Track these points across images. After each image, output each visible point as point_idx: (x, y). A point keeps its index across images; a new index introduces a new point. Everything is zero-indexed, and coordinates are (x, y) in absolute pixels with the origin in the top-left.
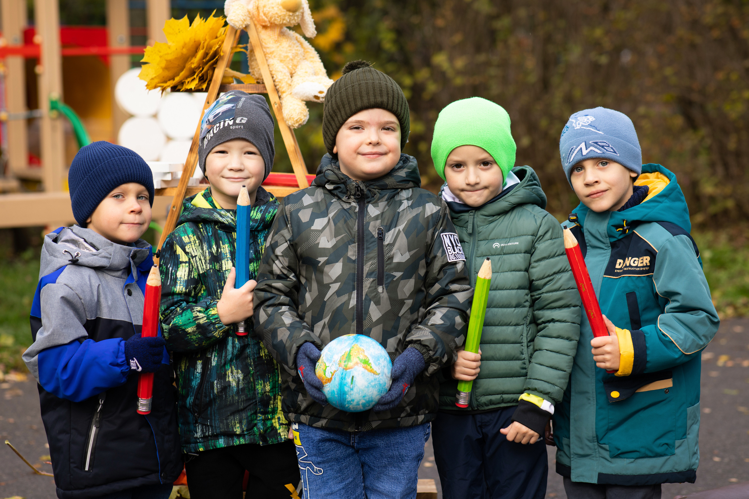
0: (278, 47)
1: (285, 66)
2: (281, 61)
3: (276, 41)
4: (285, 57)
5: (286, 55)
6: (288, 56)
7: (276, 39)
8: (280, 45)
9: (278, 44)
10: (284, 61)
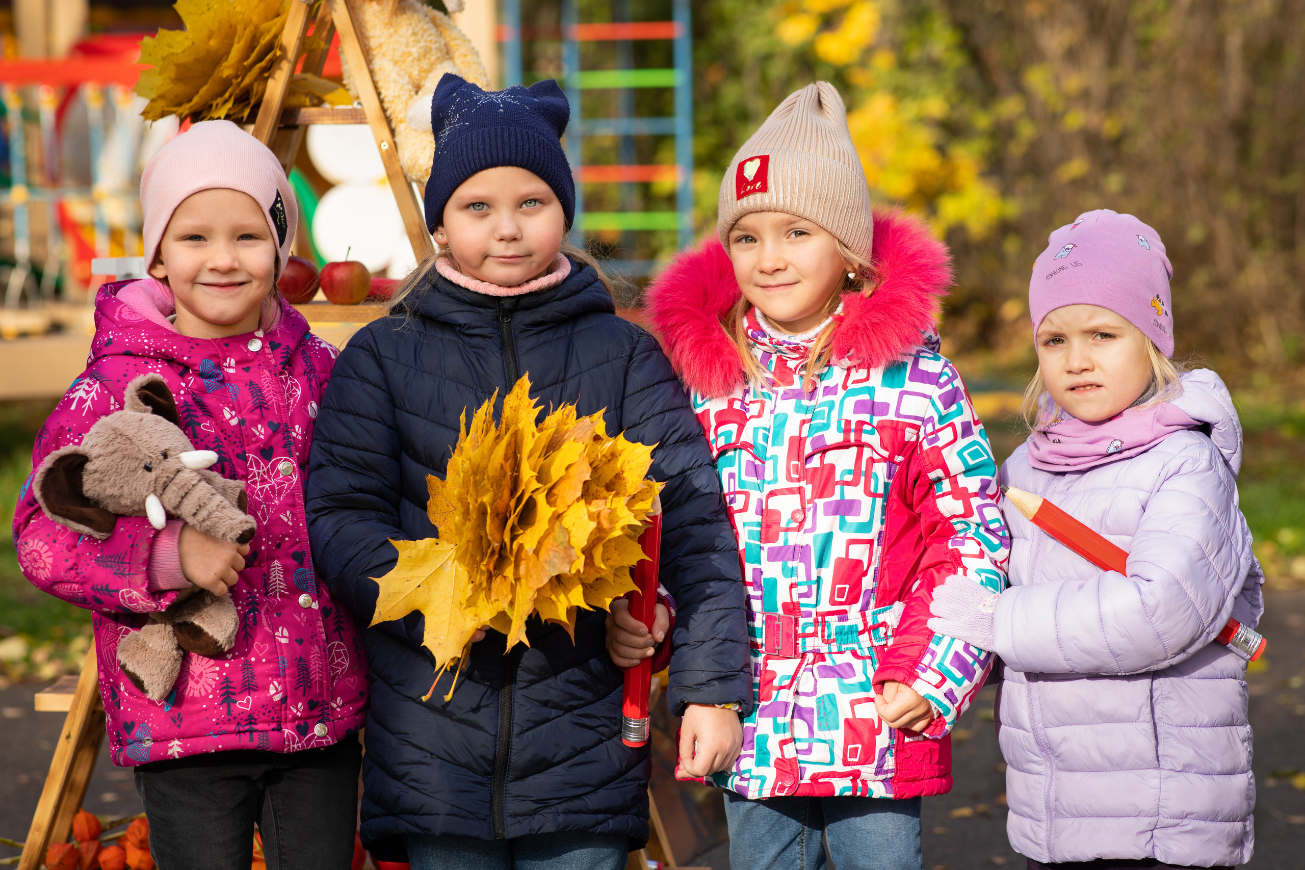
2: (396, 63)
4: (404, 54)
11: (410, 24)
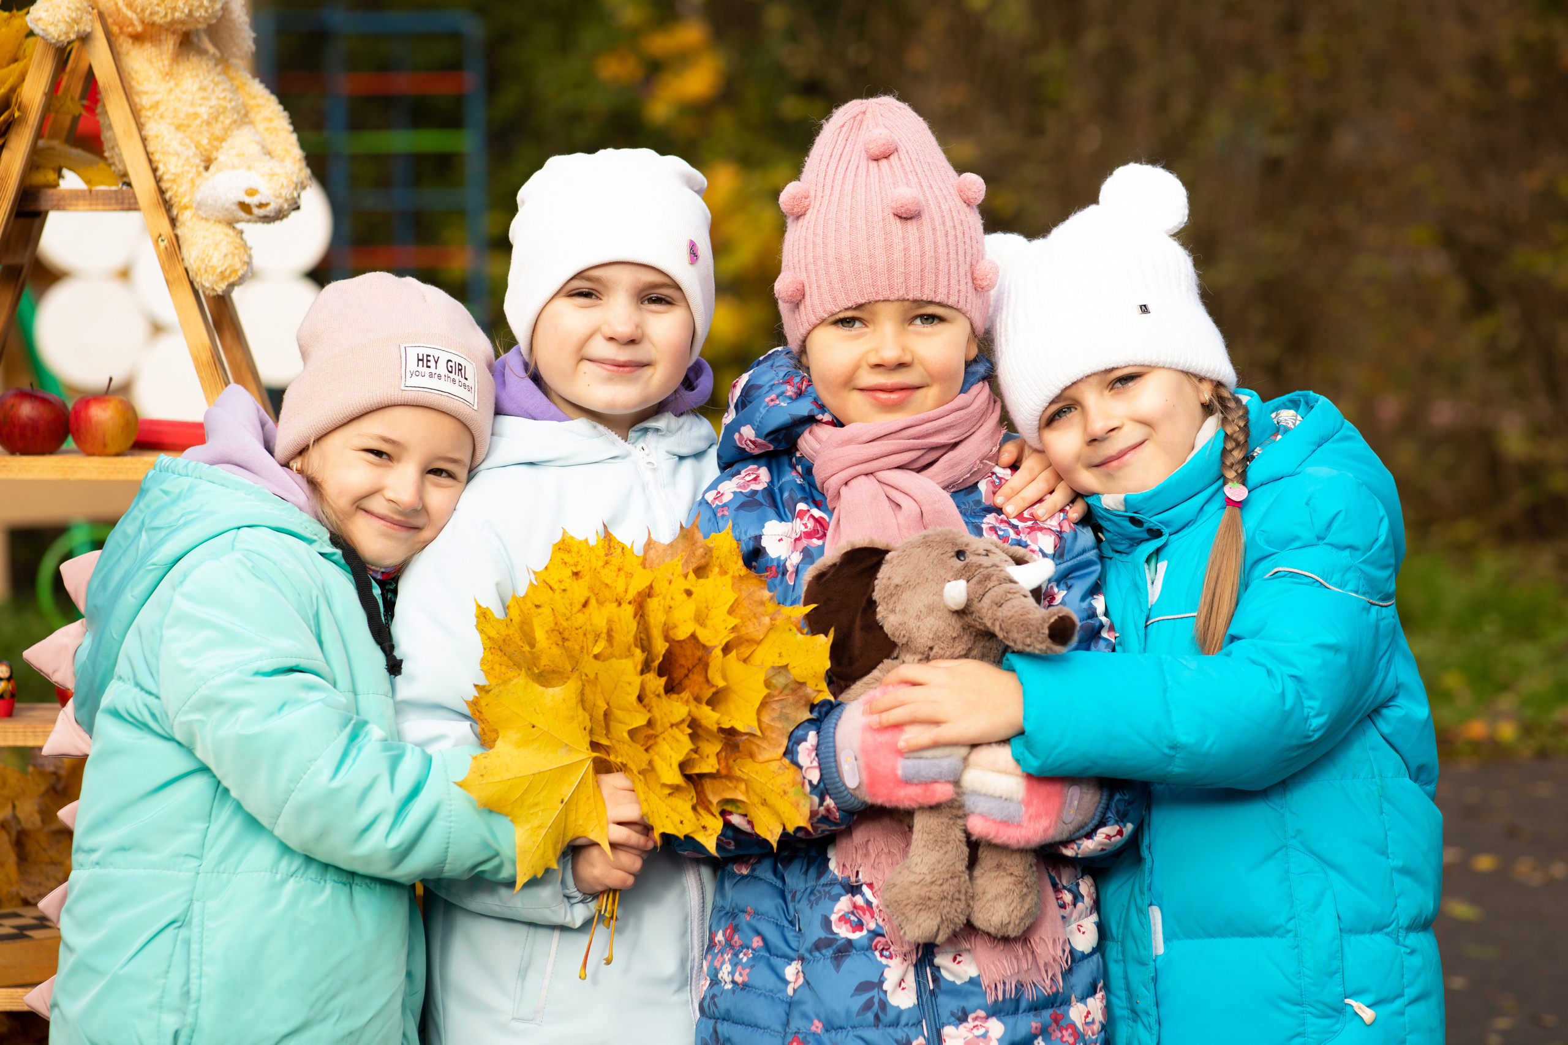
0: (171, 90)
1: (187, 141)
2: (178, 128)
3: (168, 75)
4: (188, 115)
5: (191, 110)
6: (196, 115)
7: (167, 69)
8: (176, 85)
9: (172, 84)
10: (188, 126)
11: (197, 76)
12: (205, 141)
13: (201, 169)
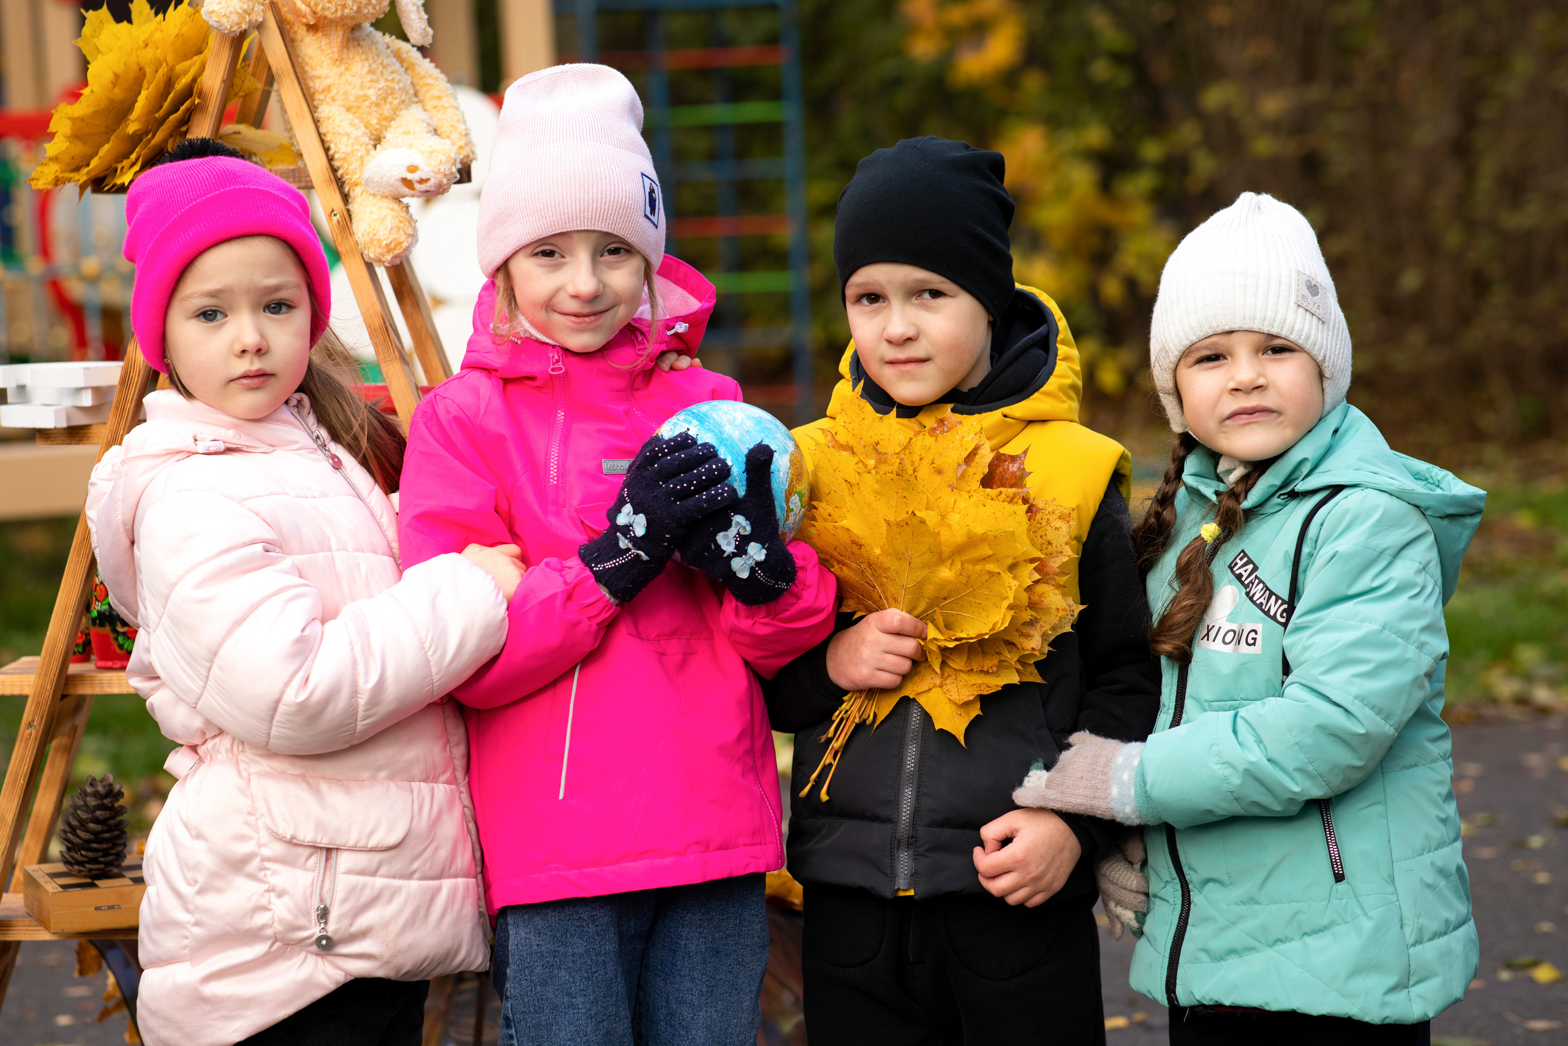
12: (375, 121)
13: (370, 147)
